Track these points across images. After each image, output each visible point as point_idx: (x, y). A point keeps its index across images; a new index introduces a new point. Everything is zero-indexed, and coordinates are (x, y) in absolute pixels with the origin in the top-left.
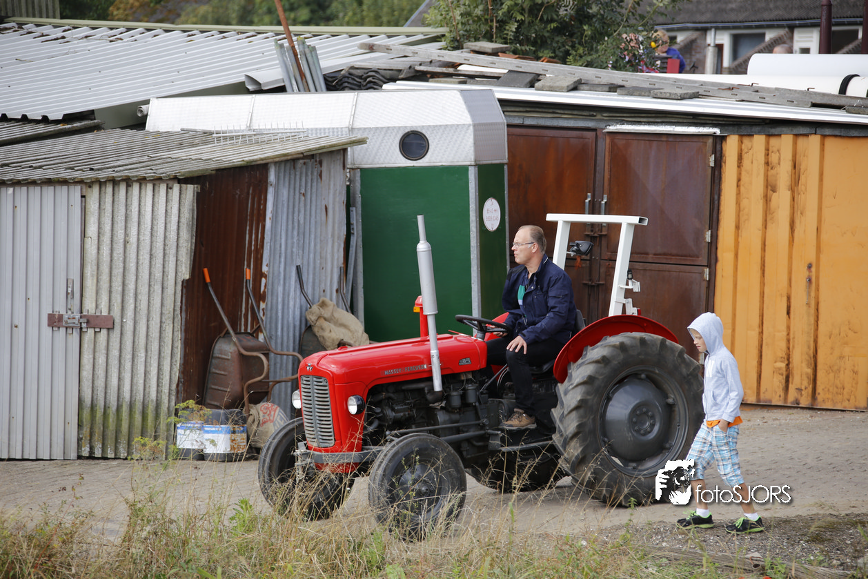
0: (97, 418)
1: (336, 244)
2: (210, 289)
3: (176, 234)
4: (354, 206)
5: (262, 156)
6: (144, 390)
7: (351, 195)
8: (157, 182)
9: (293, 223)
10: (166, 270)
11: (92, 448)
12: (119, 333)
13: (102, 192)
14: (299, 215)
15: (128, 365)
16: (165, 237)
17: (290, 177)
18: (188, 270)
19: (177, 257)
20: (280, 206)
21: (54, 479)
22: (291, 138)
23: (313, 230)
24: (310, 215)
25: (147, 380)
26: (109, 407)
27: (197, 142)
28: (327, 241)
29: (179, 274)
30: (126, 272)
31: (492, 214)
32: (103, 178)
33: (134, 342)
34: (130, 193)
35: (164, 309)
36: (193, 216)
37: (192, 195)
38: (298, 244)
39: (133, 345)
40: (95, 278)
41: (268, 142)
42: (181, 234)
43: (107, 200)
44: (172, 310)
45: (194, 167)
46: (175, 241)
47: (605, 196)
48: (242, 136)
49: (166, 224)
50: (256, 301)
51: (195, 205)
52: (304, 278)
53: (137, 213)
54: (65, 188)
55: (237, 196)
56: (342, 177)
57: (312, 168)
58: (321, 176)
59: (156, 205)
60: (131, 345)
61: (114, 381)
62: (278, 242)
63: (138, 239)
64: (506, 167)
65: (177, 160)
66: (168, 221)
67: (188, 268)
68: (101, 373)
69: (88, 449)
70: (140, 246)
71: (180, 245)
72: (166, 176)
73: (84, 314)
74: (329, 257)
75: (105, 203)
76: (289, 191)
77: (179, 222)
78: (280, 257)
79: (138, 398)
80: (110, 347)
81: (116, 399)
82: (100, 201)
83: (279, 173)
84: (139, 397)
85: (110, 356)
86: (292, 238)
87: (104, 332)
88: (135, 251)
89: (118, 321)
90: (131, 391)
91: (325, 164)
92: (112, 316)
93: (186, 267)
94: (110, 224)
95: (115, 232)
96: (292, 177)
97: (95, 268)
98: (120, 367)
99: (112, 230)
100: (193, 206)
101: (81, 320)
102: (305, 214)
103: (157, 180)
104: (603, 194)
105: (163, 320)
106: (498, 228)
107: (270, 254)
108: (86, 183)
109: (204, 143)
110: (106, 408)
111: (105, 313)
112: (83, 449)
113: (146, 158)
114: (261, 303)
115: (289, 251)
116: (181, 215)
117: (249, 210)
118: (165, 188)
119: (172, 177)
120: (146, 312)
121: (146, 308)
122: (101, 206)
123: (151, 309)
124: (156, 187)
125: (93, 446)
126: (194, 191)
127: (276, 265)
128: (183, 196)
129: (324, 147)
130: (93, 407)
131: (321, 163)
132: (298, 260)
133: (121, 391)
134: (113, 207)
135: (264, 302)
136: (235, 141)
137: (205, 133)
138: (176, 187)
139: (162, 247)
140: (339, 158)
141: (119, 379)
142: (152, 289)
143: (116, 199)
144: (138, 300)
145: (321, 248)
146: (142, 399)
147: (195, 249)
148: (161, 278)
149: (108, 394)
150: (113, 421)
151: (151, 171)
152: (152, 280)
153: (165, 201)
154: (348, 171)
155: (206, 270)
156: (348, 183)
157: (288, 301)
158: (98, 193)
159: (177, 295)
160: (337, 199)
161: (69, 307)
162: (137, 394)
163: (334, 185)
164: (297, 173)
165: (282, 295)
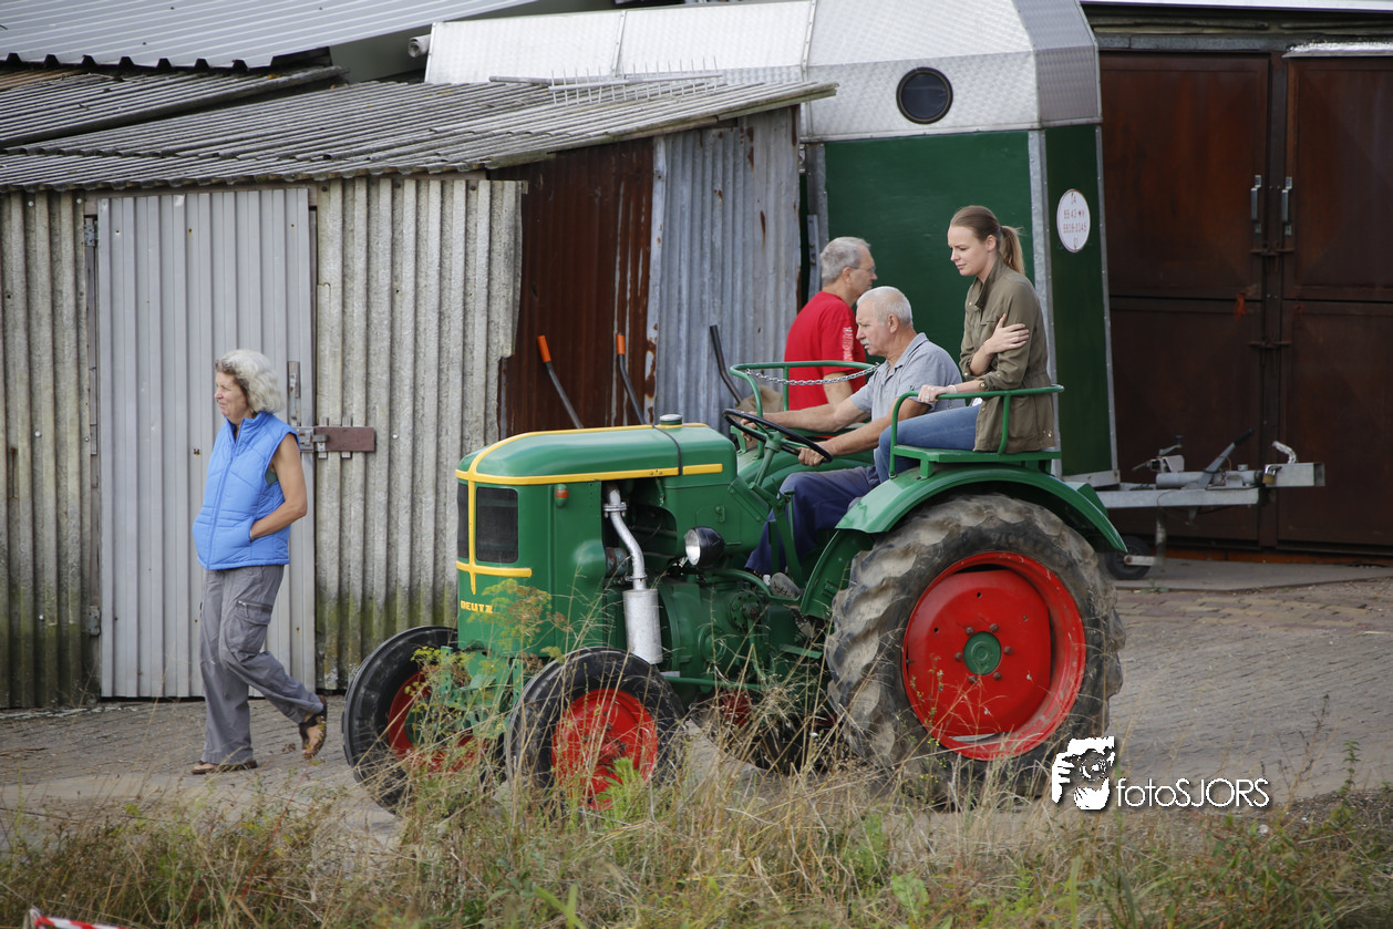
0: (350, 619)
1: (783, 285)
2: (551, 373)
3: (485, 273)
4: (815, 213)
5: (641, 124)
6: (435, 564)
7: (809, 192)
8: (448, 178)
9: (702, 248)
10: (469, 340)
11: (342, 675)
12: (386, 460)
13: (348, 199)
14: (712, 233)
15: (403, 520)
16: (466, 280)
17: (694, 162)
18: (510, 340)
19: (488, 317)
20: (677, 216)
21: (274, 734)
22: (694, 89)
23: (739, 258)
24: (734, 232)
25: (440, 546)
26: (371, 598)
27: (520, 101)
28: (766, 278)
29: (494, 348)
30: (396, 346)
31: (1075, 220)
32: (348, 173)
33: (413, 476)
34: (398, 199)
35: (468, 413)
36: (516, 239)
37: (513, 199)
38: (713, 285)
39: (413, 482)
40: (339, 358)
41: (653, 98)
42: (495, 272)
43: (356, 214)
44: (481, 415)
45: (515, 148)
46: (485, 286)
47: (1289, 179)
48: (604, 87)
49: (466, 254)
50: (637, 395)
51: (520, 218)
52: (725, 350)
53: (412, 236)
54: (279, 193)
55: (597, 200)
56: (791, 158)
57: (735, 143)
58: (751, 157)
59: (448, 220)
60: (409, 481)
61: (379, 549)
62: (675, 285)
63: (417, 285)
64: (1098, 131)
65: (484, 135)
66: (470, 248)
67: (510, 336)
68: (354, 535)
69: (335, 677)
70: (420, 298)
71: (494, 293)
72: (464, 166)
73: (321, 425)
74: (770, 308)
75: (353, 219)
76: (693, 189)
77: (490, 251)
78: (679, 311)
79: (423, 580)
80: (371, 487)
81: (383, 582)
82: (344, 216)
83: (673, 155)
84: (427, 578)
85: (371, 502)
86: (702, 275)
87: (358, 458)
88: (412, 306)
89: (382, 437)
90: (412, 566)
91: (758, 136)
92: (372, 429)
93: (506, 335)
94: (363, 258)
95: (373, 273)
96: (698, 160)
97: (338, 340)
98: (389, 523)
99: (368, 269)
100: (516, 221)
101: (316, 438)
102: (724, 231)
103: (448, 174)
104: (1285, 176)
105: (467, 433)
106: (1086, 246)
107: (661, 308)
108: (318, 182)
109: (534, 103)
110: (366, 598)
111: (359, 423)
112: (326, 677)
113: (426, 134)
114: (647, 398)
115: (696, 299)
116: (495, 239)
117: (619, 226)
118: (464, 188)
119: (474, 167)
120: (434, 419)
121: (435, 413)
122: (347, 225)
123: (443, 413)
124: (447, 187)
125: (344, 671)
126: (517, 193)
127: (673, 326)
128: (497, 202)
129: (756, 104)
130: (342, 597)
131: (751, 133)
132: (712, 316)
133: (393, 567)
134: (368, 226)
135: (651, 395)
136: (590, 98)
137: (534, 84)
138: (484, 186)
139: (460, 299)
140: (784, 124)
141: (390, 545)
142: (444, 377)
143: (373, 212)
144: (419, 398)
145: (755, 292)
146: (431, 580)
147: (521, 300)
148: (460, 356)
149: (370, 574)
150: (380, 624)
151: (436, 158)
152: (444, 360)
153: (463, 212)
154: (802, 147)
155: (542, 339)
156: (802, 170)
157: (697, 394)
158: (340, 201)
159: (490, 386)
160: (783, 201)
161: (293, 413)
162: (423, 573)
163: (777, 173)
164: (707, 154)
165: (684, 383)
